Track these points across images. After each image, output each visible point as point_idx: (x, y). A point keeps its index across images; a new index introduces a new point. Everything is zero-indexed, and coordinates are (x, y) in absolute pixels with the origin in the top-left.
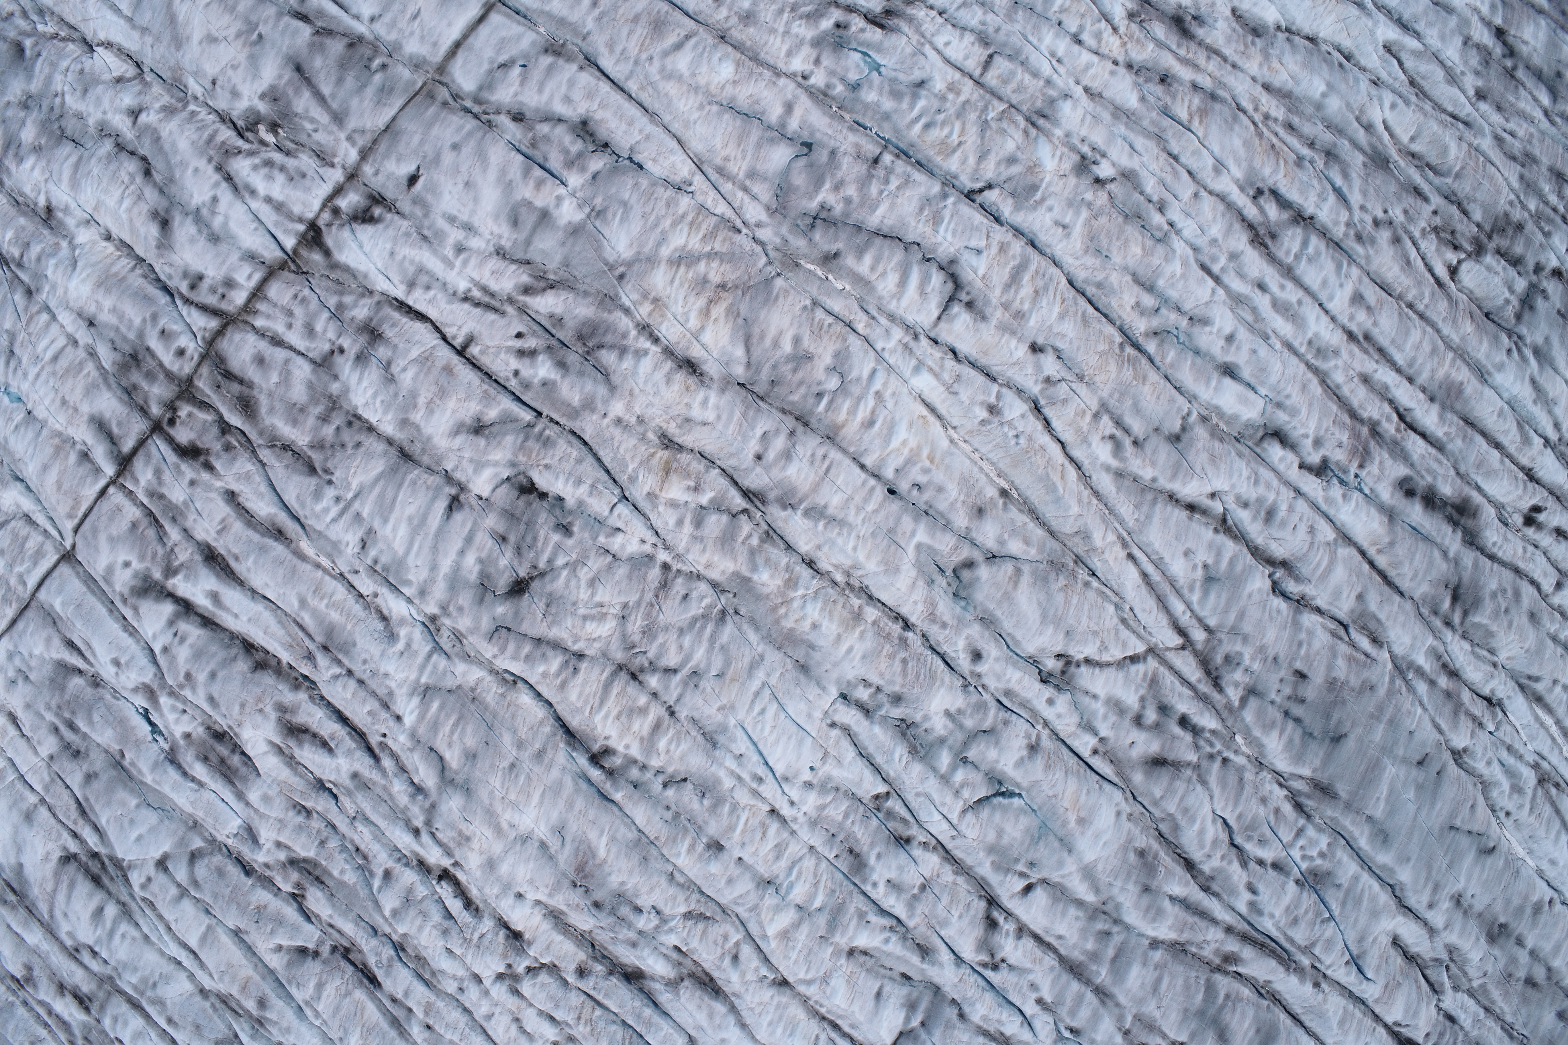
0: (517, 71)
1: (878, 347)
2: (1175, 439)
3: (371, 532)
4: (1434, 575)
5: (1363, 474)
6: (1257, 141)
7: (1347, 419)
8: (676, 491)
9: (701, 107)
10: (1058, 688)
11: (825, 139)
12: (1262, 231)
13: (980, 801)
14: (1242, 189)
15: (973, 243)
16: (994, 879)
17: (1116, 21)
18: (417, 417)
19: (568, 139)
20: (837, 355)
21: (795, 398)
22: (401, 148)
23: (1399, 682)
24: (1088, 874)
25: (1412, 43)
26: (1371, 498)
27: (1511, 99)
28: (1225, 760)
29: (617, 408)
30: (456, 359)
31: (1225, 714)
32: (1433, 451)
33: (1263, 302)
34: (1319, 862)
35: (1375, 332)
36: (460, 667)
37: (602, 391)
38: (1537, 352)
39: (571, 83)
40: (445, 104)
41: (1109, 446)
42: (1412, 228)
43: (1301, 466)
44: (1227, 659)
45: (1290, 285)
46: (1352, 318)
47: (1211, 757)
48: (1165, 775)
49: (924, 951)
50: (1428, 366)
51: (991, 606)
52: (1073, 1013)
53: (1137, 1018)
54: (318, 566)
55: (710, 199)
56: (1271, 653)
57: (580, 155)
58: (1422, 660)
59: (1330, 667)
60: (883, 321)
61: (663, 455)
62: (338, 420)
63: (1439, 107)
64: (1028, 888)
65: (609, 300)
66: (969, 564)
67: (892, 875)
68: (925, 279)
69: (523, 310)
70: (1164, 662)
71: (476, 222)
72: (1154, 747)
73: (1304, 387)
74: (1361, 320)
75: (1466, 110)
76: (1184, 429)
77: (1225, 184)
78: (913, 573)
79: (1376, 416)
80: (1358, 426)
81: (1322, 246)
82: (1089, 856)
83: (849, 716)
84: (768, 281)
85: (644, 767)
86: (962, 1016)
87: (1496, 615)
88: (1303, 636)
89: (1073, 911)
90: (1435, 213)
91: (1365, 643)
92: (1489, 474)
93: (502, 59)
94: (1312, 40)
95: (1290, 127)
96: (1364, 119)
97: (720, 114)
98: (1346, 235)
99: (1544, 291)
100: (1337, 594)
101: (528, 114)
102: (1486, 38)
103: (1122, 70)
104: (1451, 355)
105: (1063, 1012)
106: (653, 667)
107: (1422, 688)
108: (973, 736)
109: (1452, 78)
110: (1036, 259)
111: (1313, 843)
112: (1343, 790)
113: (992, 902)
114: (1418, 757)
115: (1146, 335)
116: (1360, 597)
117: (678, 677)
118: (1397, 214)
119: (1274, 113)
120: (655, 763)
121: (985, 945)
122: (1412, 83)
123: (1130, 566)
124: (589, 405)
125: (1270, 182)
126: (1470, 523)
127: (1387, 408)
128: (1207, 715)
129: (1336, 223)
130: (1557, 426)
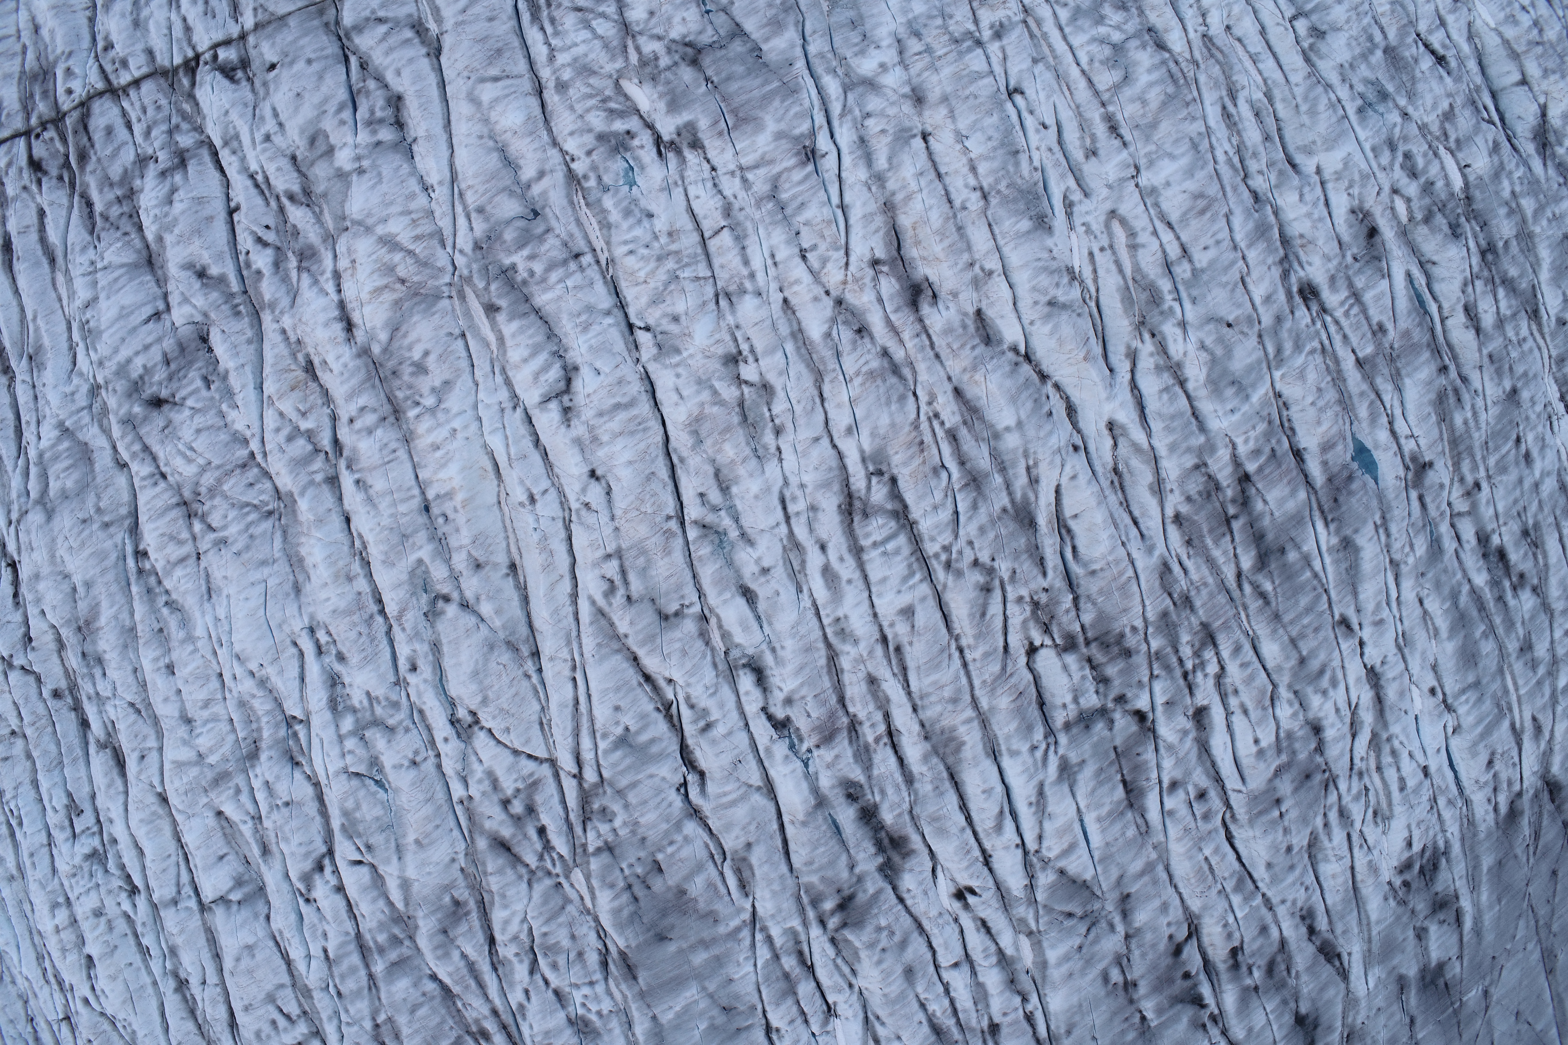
0: (383, 29)
1: (481, 396)
2: (664, 617)
3: (96, 299)
4: (829, 873)
5: (816, 753)
6: (907, 429)
7: (833, 700)
8: (287, 406)
9: (481, 137)
10: (459, 735)
11: (550, 215)
12: (857, 504)
13: (357, 774)
14: (864, 460)
15: (598, 365)
16: (338, 836)
17: (853, 259)
18: (169, 239)
19: (380, 103)
20: (446, 383)
21: (400, 395)
22: (279, 39)
23: (746, 933)
24: (405, 885)
25: (1139, 436)
26: (811, 777)
27: (1209, 542)
28: (558, 884)
29: (287, 322)
30: (222, 215)
31: (579, 850)
32: (898, 777)
33: (816, 561)
34: (593, 1017)
35: (907, 649)
36: (95, 430)
37: (285, 302)
38: (1064, 766)
39: (411, 61)
40: (327, 25)
41: (605, 586)
42: (1009, 588)
43: (764, 709)
44: (604, 810)
45: (850, 562)
46: (892, 625)
47: (549, 873)
48: (503, 859)
49: (265, 851)
50: (938, 708)
51: (444, 641)
52: (343, 977)
53: (390, 1019)
54: (60, 300)
55: (441, 210)
56: (641, 831)
57: (381, 121)
58: (775, 932)
59: (689, 877)
60: (499, 379)
61: (300, 374)
62: (125, 209)
63: (1127, 505)
64: (360, 863)
65: (330, 239)
66: (447, 599)
67: (271, 779)
68: (545, 368)
69: (282, 209)
70: (557, 776)
71: (287, 126)
72: (507, 832)
73: (808, 649)
74: (899, 631)
75: (1152, 523)
76: (677, 614)
77: (849, 448)
78: (404, 577)
79: (862, 715)
80: (841, 713)
81: (906, 551)
82: (411, 873)
83: (308, 646)
84: (438, 297)
85: (160, 582)
86: (268, 918)
87: (871, 946)
88: (679, 838)
89: (381, 903)
90: (1046, 590)
91: (732, 882)
92: (942, 832)
93: (381, 14)
94: (1044, 377)
95: (953, 436)
96: (1034, 472)
97: (490, 150)
98: (937, 556)
99: (1112, 721)
100: (728, 827)
101: (370, 68)
102: (1225, 475)
103: (828, 303)
104: (970, 713)
105: (336, 971)
106: (203, 518)
107: (763, 953)
108: (376, 723)
109: (1159, 488)
110: (645, 407)
111: (597, 999)
112: (643, 977)
113: (331, 852)
114: (725, 1002)
115: (695, 522)
116: (749, 845)
117: (212, 536)
118: (1004, 567)
119: (944, 416)
120: (168, 584)
121: (307, 879)
122: (1116, 470)
123: (570, 686)
124: (272, 306)
125: (895, 471)
126: (896, 858)
127: (879, 717)
128: (563, 839)
129: (933, 539)
130: (1040, 839)
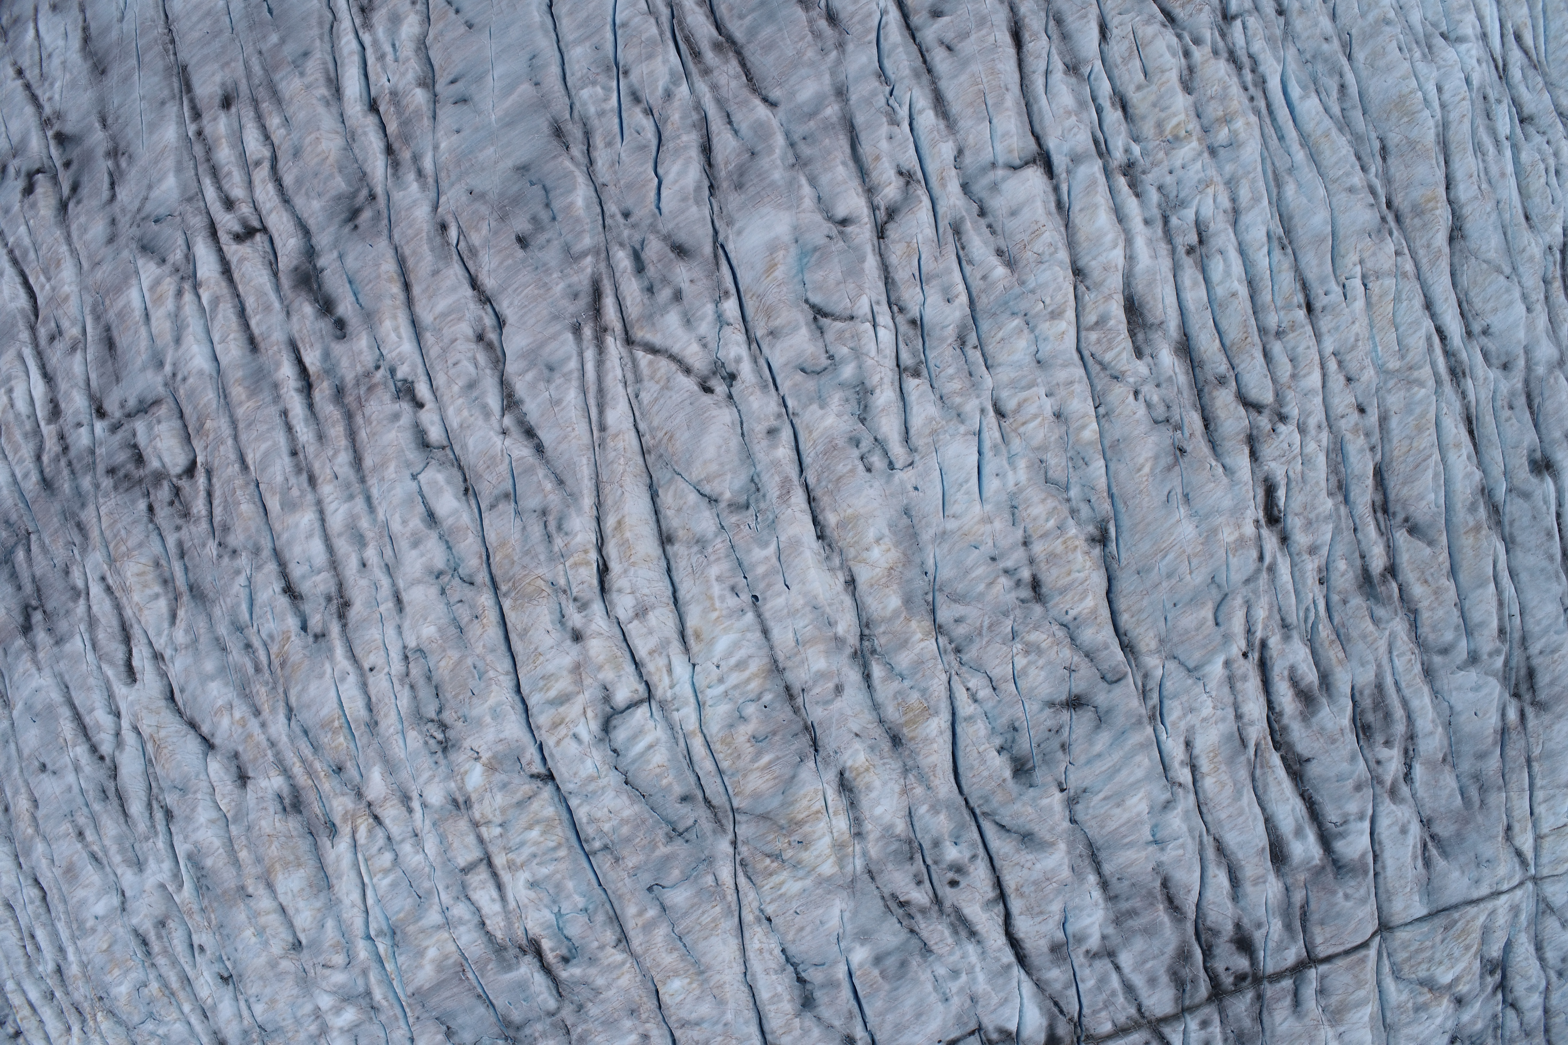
1: (695, 717)
3: (1154, 815)
4: (361, 247)
6: (293, 679)
7: (357, 420)
10: (725, 365)
11: (634, 888)
12: (336, 608)
13: (839, 319)
15: (575, 745)
16: (867, 249)
17: (348, 838)
18: (1066, 874)
19: (824, 1004)
20: (732, 728)
21: (784, 715)
23: (444, 182)
26: (377, 343)
27: (51, 574)
28: (626, 215)
30: (1010, 897)
31: (603, 255)
32: (300, 347)
33: (371, 553)
34: (598, 79)
35: (290, 471)
36: (1156, 673)
37: (920, 811)
38: (161, 364)
42: (206, 531)
43: (421, 407)
45: (339, 554)
46: (303, 495)
47: (635, 228)
48: (682, 237)
49: (956, 229)
51: (737, 465)
53: (824, 53)
55: (748, 898)
56: (536, 277)
57: (823, 987)
58: (413, 186)
59: (495, 234)
61: (906, 736)
62: (1124, 906)
63: (118, 608)
64: (845, 223)
66: (733, 507)
67: (946, 307)
68: (629, 741)
69: (937, 901)
71: (931, 987)
72: (676, 267)
73: (378, 468)
74: (297, 489)
75: (96, 590)
76: (499, 500)
77: (342, 663)
78: (781, 528)
79: (331, 406)
81: (292, 566)
82: (785, 216)
83: (897, 450)
85: (1074, 513)
86: (959, 153)
87: (327, 179)
88: (503, 274)
89: (822, 180)
90: (178, 529)
98: (265, 562)
102: (41, 636)
103: (368, 798)
104: (238, 413)
107: (427, 162)
108: (815, 373)
111: (594, 99)
113: (880, 230)
114: (464, 107)
115: (480, 588)
116: (436, 273)
117: (1006, 565)
118: (211, 549)
119: (264, 690)
121: (908, 200)
122: (128, 640)
123: (608, 422)
124: (937, 806)
125: (303, 640)
126: (304, 265)
127: (318, 404)
128: (619, 264)
129: (268, 576)
130: (179, 293)
